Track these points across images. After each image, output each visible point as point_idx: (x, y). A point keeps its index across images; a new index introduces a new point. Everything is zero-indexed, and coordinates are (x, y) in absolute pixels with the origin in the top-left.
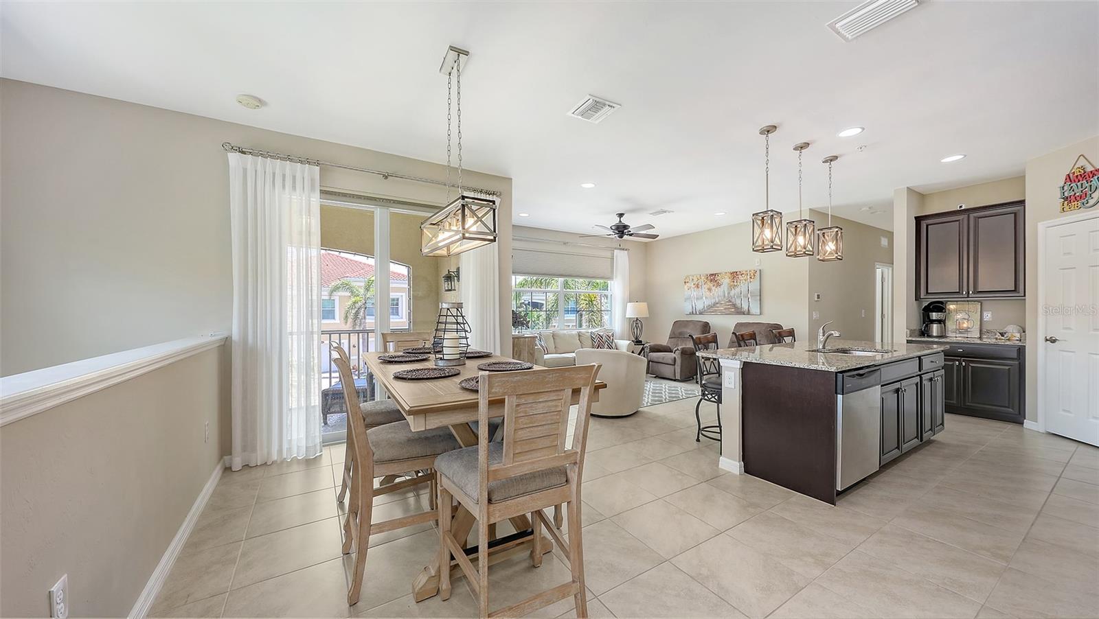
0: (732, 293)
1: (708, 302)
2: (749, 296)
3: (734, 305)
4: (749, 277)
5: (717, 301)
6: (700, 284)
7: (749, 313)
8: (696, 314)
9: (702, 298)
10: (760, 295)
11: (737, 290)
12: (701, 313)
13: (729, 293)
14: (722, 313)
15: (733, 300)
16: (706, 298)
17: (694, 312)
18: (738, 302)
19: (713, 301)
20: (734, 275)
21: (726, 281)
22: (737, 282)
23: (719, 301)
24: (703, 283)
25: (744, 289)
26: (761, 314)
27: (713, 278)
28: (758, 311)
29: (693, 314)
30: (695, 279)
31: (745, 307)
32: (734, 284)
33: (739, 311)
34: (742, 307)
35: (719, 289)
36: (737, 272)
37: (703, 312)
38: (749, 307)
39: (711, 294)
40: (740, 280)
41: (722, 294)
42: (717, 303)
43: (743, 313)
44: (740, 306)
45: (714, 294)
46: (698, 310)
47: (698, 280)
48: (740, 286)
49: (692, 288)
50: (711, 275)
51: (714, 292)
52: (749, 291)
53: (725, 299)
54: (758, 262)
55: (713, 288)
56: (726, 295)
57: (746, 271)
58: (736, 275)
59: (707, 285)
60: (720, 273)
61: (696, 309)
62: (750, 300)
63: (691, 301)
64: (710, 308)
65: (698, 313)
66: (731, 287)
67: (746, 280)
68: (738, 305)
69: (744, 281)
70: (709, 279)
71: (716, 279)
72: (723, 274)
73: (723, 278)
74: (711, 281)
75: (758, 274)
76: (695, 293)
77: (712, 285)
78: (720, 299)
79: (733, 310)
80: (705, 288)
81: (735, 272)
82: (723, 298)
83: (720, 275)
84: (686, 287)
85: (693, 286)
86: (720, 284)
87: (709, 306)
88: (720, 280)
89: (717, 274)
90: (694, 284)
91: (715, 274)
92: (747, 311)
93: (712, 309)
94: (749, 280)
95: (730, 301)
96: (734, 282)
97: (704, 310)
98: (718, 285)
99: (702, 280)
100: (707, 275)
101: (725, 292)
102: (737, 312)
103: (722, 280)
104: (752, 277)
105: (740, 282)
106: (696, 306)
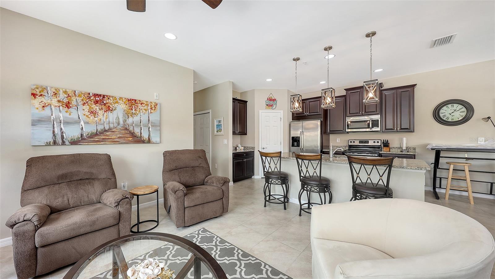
0: (130, 120)
1: (89, 129)
2: (150, 125)
3: (133, 134)
4: (149, 108)
5: (107, 128)
6: (74, 103)
7: (149, 141)
8: (63, 143)
9: (78, 122)
11: (136, 119)
12: (74, 143)
13: (125, 121)
14: (114, 142)
15: (131, 129)
16: (85, 123)
17: (59, 140)
18: (137, 131)
19: (100, 128)
20: (132, 103)
22: (135, 110)
23: (110, 129)
25: (144, 118)
26: (161, 142)
27: (99, 100)
29: (55, 143)
30: (62, 96)
31: (145, 136)
32: (132, 111)
33: (138, 140)
34: (141, 136)
35: (110, 114)
36: (135, 100)
37: (79, 141)
38: (149, 136)
39: (96, 119)
40: (140, 109)
41: (114, 120)
42: (106, 131)
43: (143, 142)
44: (139, 135)
45: (101, 119)
46: (70, 139)
47: (69, 96)
48: (139, 115)
49: (52, 107)
50: (95, 95)
51: (101, 116)
52: (150, 121)
53: (119, 127)
54: (157, 96)
55: (101, 113)
56: (121, 122)
57: (147, 102)
58: (134, 103)
59: (88, 106)
60: (112, 97)
61: (62, 137)
62: (150, 129)
63: (51, 126)
64: (95, 136)
65: (67, 143)
66: (127, 114)
67: (146, 110)
68: (137, 134)
69: (144, 111)
70: (93, 99)
71: (105, 102)
72: (118, 98)
73: (117, 102)
74: (96, 102)
75: (158, 107)
76: (61, 115)
77: (98, 108)
78: (112, 126)
79: (130, 139)
80: (84, 110)
81: (133, 100)
82: (116, 125)
83: (111, 99)
84: (37, 102)
85: (54, 101)
86: (111, 109)
87: (92, 133)
88: (111, 104)
89: (107, 96)
90: (59, 101)
91: (104, 96)
92: (147, 139)
93: (98, 137)
94: (149, 111)
95: (126, 129)
96: (132, 109)
97: (82, 140)
98: (109, 109)
99: (78, 98)
100: (89, 94)
101: (119, 119)
102: (135, 141)
103: (116, 105)
104: (153, 109)
105: (140, 111)
106: (62, 133)
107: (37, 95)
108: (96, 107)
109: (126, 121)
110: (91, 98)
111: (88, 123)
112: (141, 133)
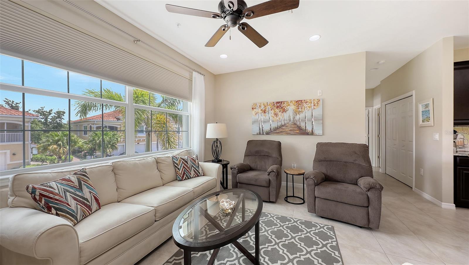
0: (297, 117)
1: (274, 125)
2: (313, 120)
3: (300, 128)
4: (312, 104)
5: (283, 124)
6: (267, 110)
7: (312, 134)
8: (263, 134)
9: (269, 121)
10: (323, 120)
11: (302, 115)
12: (268, 134)
14: (288, 134)
15: (298, 124)
18: (303, 125)
19: (279, 124)
20: (299, 103)
21: (291, 108)
22: (301, 109)
23: (285, 124)
24: (270, 110)
26: (323, 134)
27: (279, 105)
28: (321, 132)
29: (260, 134)
30: (263, 107)
31: (309, 129)
32: (299, 110)
33: (303, 132)
34: (306, 129)
35: (284, 114)
36: (301, 101)
37: (270, 133)
38: (312, 129)
39: (277, 118)
40: (305, 107)
41: (287, 118)
42: (283, 126)
43: (308, 134)
44: (305, 128)
45: (280, 118)
46: (265, 131)
47: (265, 106)
48: (304, 112)
49: (259, 113)
50: (278, 103)
51: (280, 116)
52: (313, 116)
53: (290, 123)
54: (320, 93)
55: (280, 114)
56: (292, 119)
57: (310, 100)
58: (300, 103)
59: (273, 111)
60: (286, 102)
61: (263, 130)
62: (313, 123)
63: (259, 124)
64: (277, 129)
65: (264, 134)
66: (296, 112)
67: (310, 107)
68: (303, 128)
69: (308, 108)
70: (276, 106)
71: (282, 106)
72: (289, 102)
73: (289, 105)
74: (278, 107)
75: (321, 103)
78: (286, 122)
79: (298, 131)
80: (271, 113)
81: (299, 101)
82: (288, 121)
83: (285, 103)
84: (253, 112)
85: (260, 112)
86: (285, 110)
87: (275, 127)
88: (285, 107)
89: (283, 102)
90: (261, 110)
91: (281, 102)
92: (311, 132)
93: (279, 130)
94: (313, 107)
95: (295, 124)
96: (299, 108)
97: (271, 131)
98: (284, 111)
99: (269, 107)
100: (274, 103)
101: (290, 117)
102: (301, 133)
103: (288, 107)
104: (316, 105)
105: (305, 109)
106: (263, 128)
107: (254, 108)
108: (277, 111)
109: (294, 118)
110: (275, 105)
111: (273, 121)
112: (306, 127)
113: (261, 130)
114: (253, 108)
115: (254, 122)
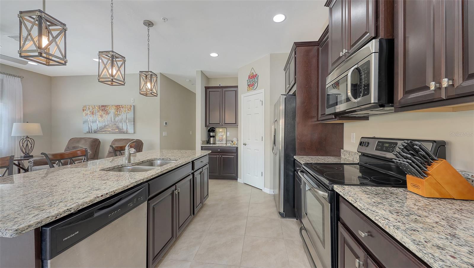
0: (117, 119)
1: (100, 125)
2: (127, 121)
3: (118, 128)
4: (127, 109)
5: (107, 124)
6: (95, 112)
7: (127, 133)
9: (96, 122)
10: (134, 122)
11: (120, 117)
12: (95, 133)
13: (114, 119)
14: (110, 132)
15: (117, 124)
16: (98, 122)
17: (91, 132)
18: (120, 125)
19: (104, 124)
21: (112, 111)
24: (97, 112)
25: (124, 116)
26: (134, 133)
27: (104, 108)
28: (133, 131)
29: (89, 133)
30: (91, 109)
31: (125, 129)
33: (121, 131)
34: (123, 129)
35: (108, 116)
36: (119, 106)
38: (127, 129)
39: (102, 119)
40: (122, 111)
41: (110, 120)
42: (107, 126)
43: (124, 132)
46: (94, 130)
47: (93, 108)
48: (121, 115)
49: (88, 115)
50: (103, 106)
51: (104, 118)
52: (127, 119)
53: (112, 123)
54: (133, 101)
55: (104, 115)
57: (125, 106)
58: (119, 108)
59: (99, 113)
60: (108, 106)
61: (91, 130)
62: (128, 124)
63: (88, 124)
64: (103, 129)
65: (93, 132)
66: (116, 115)
67: (125, 111)
68: (121, 127)
72: (111, 106)
73: (111, 109)
74: (102, 110)
75: (132, 108)
76: (91, 118)
77: (103, 113)
79: (117, 130)
80: (98, 115)
82: (110, 122)
84: (84, 114)
85: (89, 113)
87: (101, 127)
88: (108, 110)
89: (106, 106)
94: (127, 111)
95: (115, 124)
96: (118, 112)
97: (98, 131)
98: (107, 113)
99: (96, 109)
100: (100, 106)
101: (112, 118)
102: (119, 132)
104: (129, 110)
105: (122, 113)
106: (91, 127)
110: (100, 108)
111: (100, 122)
112: (123, 127)
113: (90, 129)
114: (83, 110)
115: (84, 122)
